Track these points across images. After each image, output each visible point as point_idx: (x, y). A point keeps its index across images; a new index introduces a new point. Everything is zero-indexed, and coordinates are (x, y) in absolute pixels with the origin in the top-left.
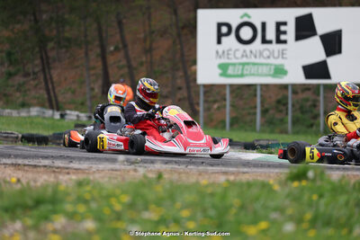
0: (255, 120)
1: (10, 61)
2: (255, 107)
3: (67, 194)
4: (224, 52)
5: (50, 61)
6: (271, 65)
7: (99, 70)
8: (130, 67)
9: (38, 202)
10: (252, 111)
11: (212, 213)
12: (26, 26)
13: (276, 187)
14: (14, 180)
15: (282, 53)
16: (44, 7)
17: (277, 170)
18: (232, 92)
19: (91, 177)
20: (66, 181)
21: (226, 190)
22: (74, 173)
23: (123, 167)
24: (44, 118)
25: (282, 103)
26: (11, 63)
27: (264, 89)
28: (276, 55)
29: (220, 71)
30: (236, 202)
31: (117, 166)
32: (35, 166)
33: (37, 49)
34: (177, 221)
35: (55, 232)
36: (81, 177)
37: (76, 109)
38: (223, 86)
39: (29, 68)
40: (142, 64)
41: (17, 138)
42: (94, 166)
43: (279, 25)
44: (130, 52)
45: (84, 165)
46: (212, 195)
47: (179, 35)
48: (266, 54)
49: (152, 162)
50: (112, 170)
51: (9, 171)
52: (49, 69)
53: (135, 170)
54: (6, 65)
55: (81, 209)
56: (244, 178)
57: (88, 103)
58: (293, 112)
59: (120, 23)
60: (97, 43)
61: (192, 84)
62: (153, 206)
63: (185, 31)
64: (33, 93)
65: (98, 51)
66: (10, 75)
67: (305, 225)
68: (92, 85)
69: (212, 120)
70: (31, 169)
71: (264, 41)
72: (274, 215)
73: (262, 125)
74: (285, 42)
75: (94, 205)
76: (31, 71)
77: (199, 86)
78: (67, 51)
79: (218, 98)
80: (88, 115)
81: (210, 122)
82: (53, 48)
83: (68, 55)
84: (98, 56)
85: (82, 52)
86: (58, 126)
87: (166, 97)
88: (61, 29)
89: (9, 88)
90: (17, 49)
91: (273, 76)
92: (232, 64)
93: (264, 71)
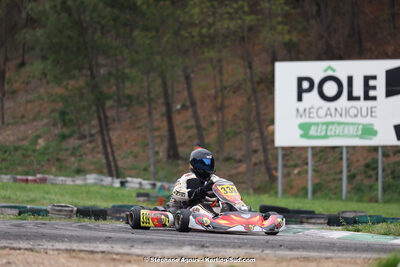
0: (341, 186)
1: (64, 121)
2: (341, 172)
4: (305, 110)
5: (109, 121)
6: (359, 124)
7: (164, 132)
8: (198, 127)
10: (337, 177)
12: (81, 82)
15: (371, 112)
16: (101, 60)
18: (314, 155)
24: (102, 186)
25: (371, 167)
26: (65, 124)
27: (351, 151)
28: (364, 113)
29: (301, 132)
32: (92, 252)
33: (94, 108)
37: (138, 176)
38: (305, 149)
39: (85, 129)
40: (212, 124)
41: (72, 211)
43: (367, 79)
44: (199, 111)
47: (254, 92)
48: (353, 112)
52: (108, 130)
57: (152, 169)
58: (383, 177)
59: (187, 78)
60: (161, 101)
61: (269, 147)
63: (262, 86)
64: (90, 157)
65: (163, 109)
66: (64, 137)
68: (156, 149)
69: (291, 188)
71: (351, 97)
73: (348, 192)
74: (374, 98)
76: (87, 133)
77: (277, 148)
78: (128, 110)
79: (299, 162)
80: (152, 182)
81: (289, 190)
82: (112, 107)
83: (129, 114)
84: (163, 115)
85: (144, 111)
86: (117, 195)
87: (240, 161)
88: (121, 85)
89: (62, 153)
90: (72, 108)
91: (361, 137)
92: (314, 124)
93: (351, 131)
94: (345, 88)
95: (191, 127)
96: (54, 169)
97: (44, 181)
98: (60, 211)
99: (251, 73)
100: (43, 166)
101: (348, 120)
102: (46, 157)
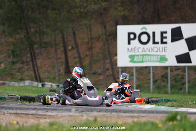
0: (150, 86)
1: (14, 55)
2: (150, 79)
3: (44, 130)
4: (132, 49)
5: (36, 55)
6: (158, 56)
7: (63, 60)
8: (80, 58)
12: (22, 36)
13: (160, 125)
14: (15, 122)
16: (32, 25)
17: (161, 115)
18: (136, 71)
19: (58, 120)
20: (44, 123)
21: (132, 127)
22: (48, 118)
23: (76, 114)
24: (33, 87)
25: (164, 76)
26: (14, 57)
27: (155, 69)
28: (161, 50)
29: (130, 60)
31: (72, 114)
32: (27, 114)
33: (28, 49)
36: (52, 120)
37: (50, 82)
38: (132, 68)
39: (24, 59)
40: (87, 56)
41: (18, 98)
42: (60, 114)
43: (162, 33)
44: (80, 50)
45: (54, 113)
47: (107, 40)
48: (155, 49)
50: (70, 116)
51: (12, 117)
52: (35, 59)
53: (82, 116)
54: (11, 57)
56: (143, 120)
57: (57, 78)
58: (171, 81)
59: (74, 33)
60: (61, 45)
61: (114, 67)
63: (111, 37)
64: (27, 73)
65: (62, 49)
66: (14, 63)
68: (59, 68)
70: (25, 116)
71: (154, 42)
73: (154, 89)
74: (166, 43)
76: (25, 61)
77: (118, 68)
78: (45, 50)
80: (57, 84)
82: (37, 48)
83: (46, 51)
84: (62, 52)
85: (53, 50)
86: (41, 91)
87: (100, 74)
88: (42, 37)
89: (13, 71)
90: (18, 48)
91: (160, 62)
92: (136, 56)
93: (155, 59)
94: (151, 38)
95: (76, 57)
96: (9, 79)
97: (4, 84)
98: (12, 98)
99: (105, 31)
100: (4, 77)
101: (153, 53)
102: (5, 73)
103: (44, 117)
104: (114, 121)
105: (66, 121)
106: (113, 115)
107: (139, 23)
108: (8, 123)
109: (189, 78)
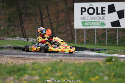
0: (95, 41)
2: (95, 37)
3: (29, 67)
4: (83, 18)
5: (23, 21)
6: (100, 22)
7: (40, 24)
8: (51, 23)
9: (19, 70)
10: (93, 38)
11: (79, 73)
12: (15, 9)
13: (102, 64)
14: (11, 62)
15: (104, 18)
16: (21, 2)
17: (102, 58)
18: (86, 31)
19: (37, 61)
20: (29, 63)
21: (84, 65)
22: (31, 60)
23: (48, 58)
24: (21, 41)
25: (104, 35)
26: (9, 22)
27: (98, 30)
28: (102, 19)
29: (82, 24)
30: (88, 69)
31: (46, 57)
32: (18, 58)
33: (19, 17)
34: (67, 76)
35: (25, 80)
36: (34, 61)
37: (32, 38)
38: (83, 29)
39: (16, 23)
40: (55, 22)
41: (12, 48)
42: (38, 57)
43: (102, 8)
44: (51, 18)
45: (35, 57)
46: (79, 67)
47: (68, 12)
48: (98, 18)
49: (59, 56)
50: (45, 59)
51: (9, 59)
52: (23, 24)
53: (53, 59)
54: (8, 23)
55: (34, 72)
56: (91, 61)
58: (108, 38)
59: (47, 8)
60: (39, 15)
61: (72, 29)
62: (59, 71)
63: (70, 10)
64: (17, 32)
65: (40, 17)
66: (9, 26)
67: (112, 77)
69: (79, 41)
71: (97, 14)
72: (101, 74)
73: (97, 43)
74: (105, 14)
75: (38, 71)
76: (16, 25)
77: (75, 29)
79: (82, 33)
81: (78, 42)
82: (24, 17)
83: (29, 19)
84: (40, 19)
85: (34, 18)
86: (26, 44)
87: (63, 33)
88: (27, 10)
89: (9, 31)
90: (12, 17)
91: (101, 26)
92: (86, 22)
93: (98, 24)
94: (95, 11)
95: (49, 23)
96: (6, 36)
97: (3, 39)
98: (8, 48)
99: (67, 6)
100: (3, 35)
101: (97, 20)
102: (4, 32)
103: (29, 59)
104: (72, 62)
105: (43, 62)
106: (72, 58)
107: (88, 2)
108: (6, 63)
109: (119, 36)
